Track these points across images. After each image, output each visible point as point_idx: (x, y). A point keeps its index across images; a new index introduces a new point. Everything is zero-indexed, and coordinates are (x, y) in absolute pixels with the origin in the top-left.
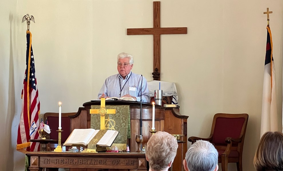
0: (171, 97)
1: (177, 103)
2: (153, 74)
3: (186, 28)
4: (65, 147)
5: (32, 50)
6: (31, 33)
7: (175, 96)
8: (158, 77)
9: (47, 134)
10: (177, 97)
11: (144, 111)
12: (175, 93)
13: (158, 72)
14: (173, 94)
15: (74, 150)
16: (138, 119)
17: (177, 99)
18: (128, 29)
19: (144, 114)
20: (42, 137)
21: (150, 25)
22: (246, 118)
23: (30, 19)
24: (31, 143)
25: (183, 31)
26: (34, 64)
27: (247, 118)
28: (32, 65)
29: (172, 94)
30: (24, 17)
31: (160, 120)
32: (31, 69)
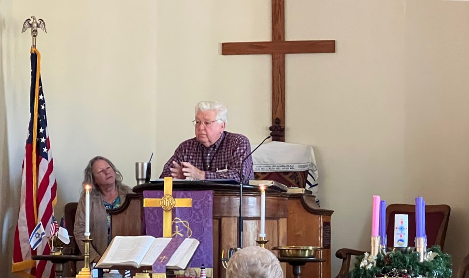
0: (304, 172)
1: (317, 185)
2: (271, 129)
3: (334, 41)
4: (97, 270)
5: (40, 84)
6: (38, 52)
7: (311, 170)
8: (281, 134)
9: (64, 245)
10: (316, 172)
11: (248, 200)
12: (312, 164)
13: (281, 125)
14: (308, 167)
15: (113, 275)
16: (235, 217)
17: (316, 177)
18: (223, 44)
19: (246, 207)
20: (54, 250)
21: (265, 36)
22: (446, 213)
23: (38, 26)
24: (38, 262)
25: (328, 47)
26: (44, 111)
27: (448, 213)
28: (42, 113)
29: (306, 168)
30: (25, 22)
31: (278, 219)
32: (40, 120)
